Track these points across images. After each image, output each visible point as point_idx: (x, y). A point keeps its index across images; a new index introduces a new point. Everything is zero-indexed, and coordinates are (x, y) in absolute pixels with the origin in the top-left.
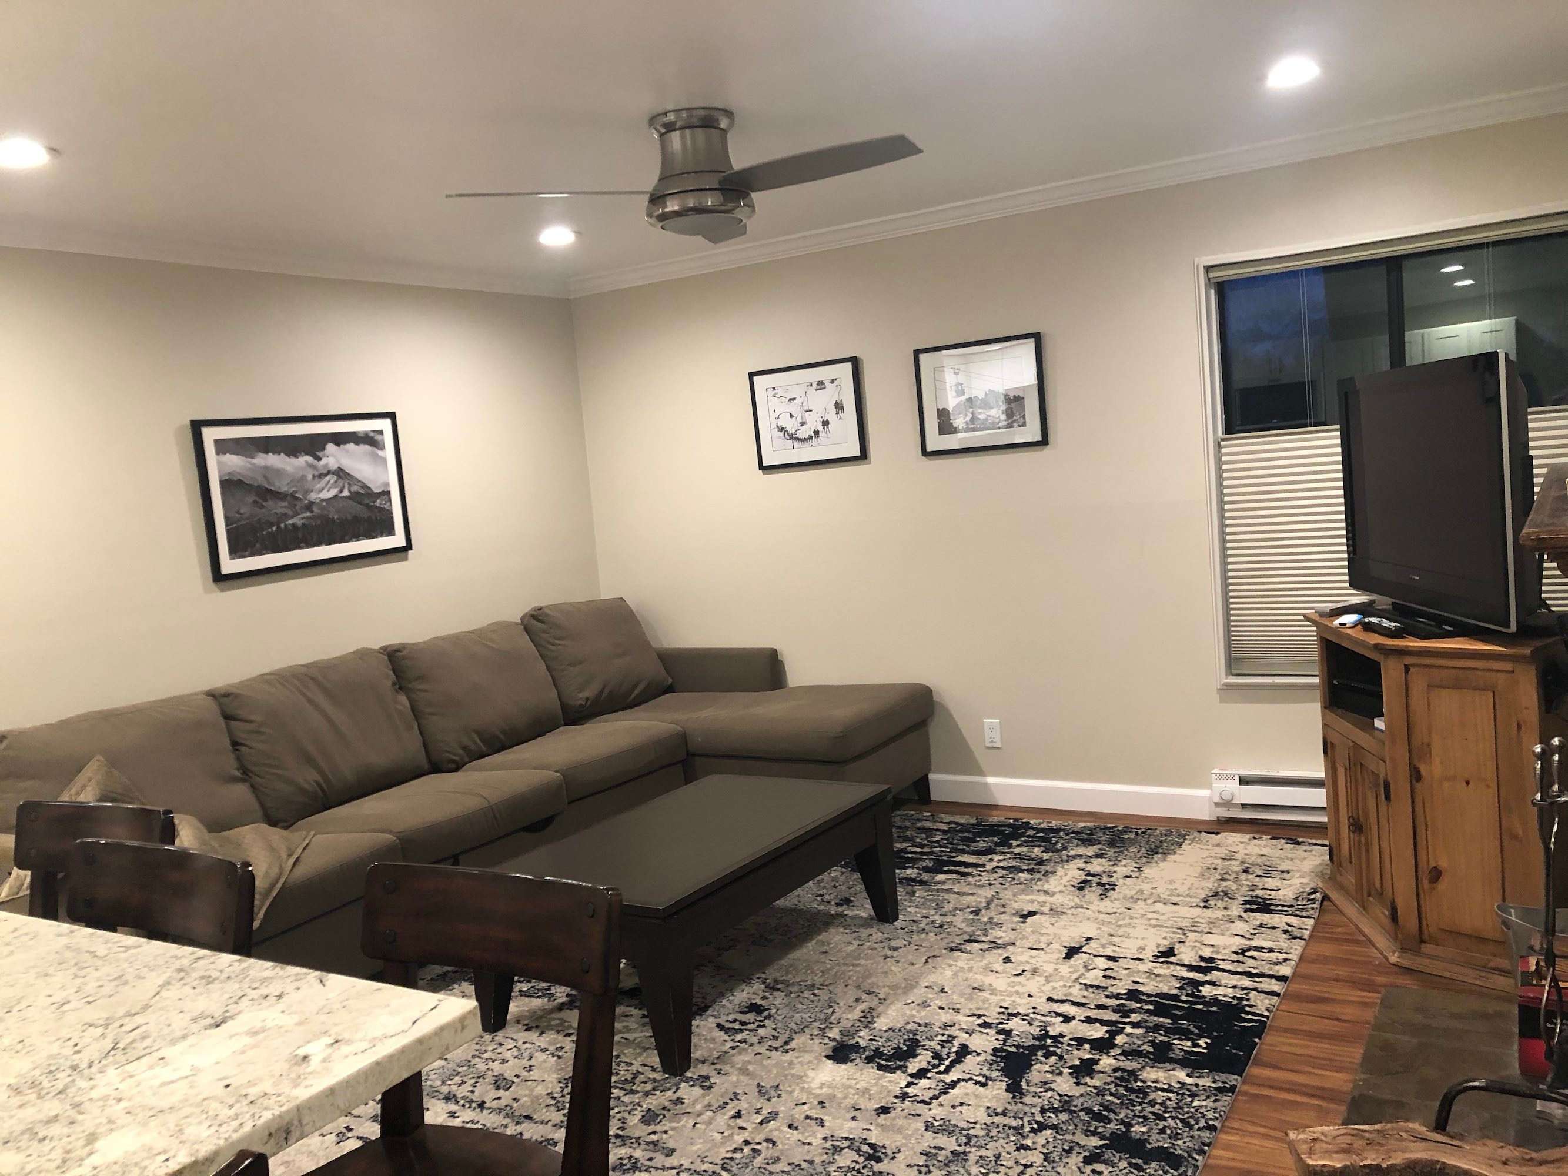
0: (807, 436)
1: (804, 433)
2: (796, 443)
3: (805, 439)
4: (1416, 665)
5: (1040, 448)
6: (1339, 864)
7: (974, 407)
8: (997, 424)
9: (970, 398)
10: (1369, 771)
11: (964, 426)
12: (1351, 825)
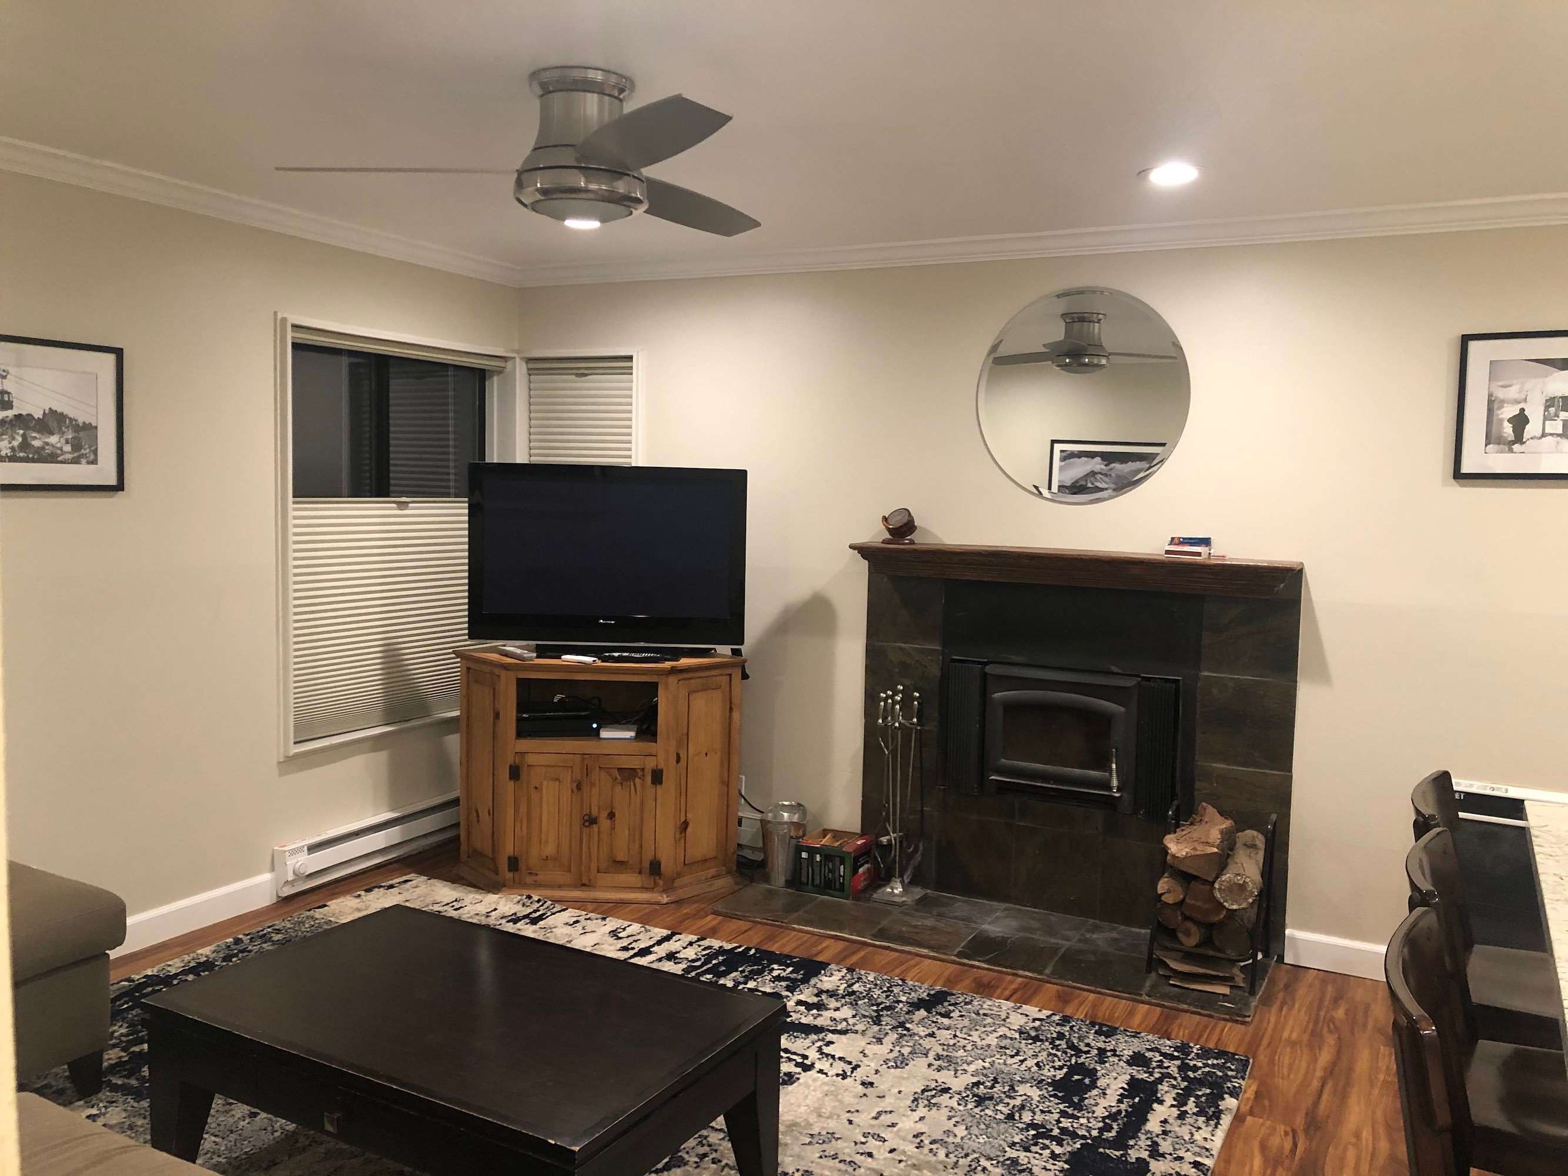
4: (683, 679)
5: (112, 493)
6: (528, 869)
7: (26, 428)
8: (58, 456)
9: (20, 415)
10: (619, 769)
11: (9, 452)
12: (586, 821)
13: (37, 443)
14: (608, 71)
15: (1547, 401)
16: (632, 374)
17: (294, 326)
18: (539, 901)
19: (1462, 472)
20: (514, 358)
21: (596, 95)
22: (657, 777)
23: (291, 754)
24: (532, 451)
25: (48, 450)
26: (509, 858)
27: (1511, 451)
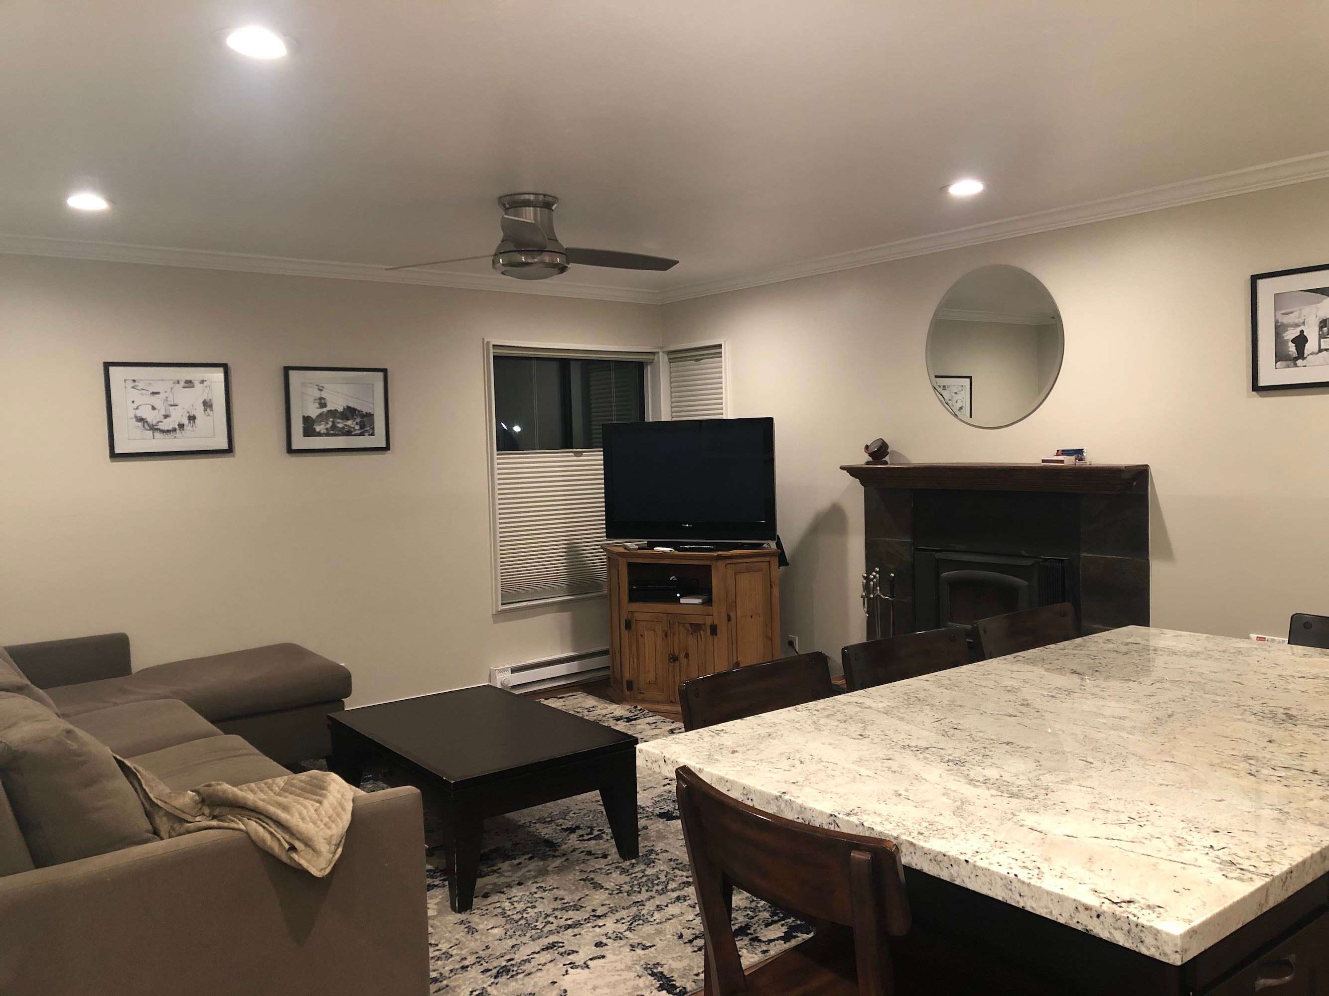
0: (170, 428)
1: (167, 425)
2: (157, 434)
3: (168, 431)
4: (730, 564)
5: (383, 452)
6: (639, 689)
7: (334, 417)
8: (352, 432)
9: (331, 410)
10: (691, 624)
11: (325, 431)
12: (671, 658)
13: (340, 425)
14: (536, 194)
15: (1321, 322)
16: (721, 357)
17: (494, 346)
18: (640, 710)
19: (1259, 385)
20: (659, 352)
21: (531, 208)
22: (714, 630)
23: (499, 610)
24: (674, 414)
25: (347, 429)
26: (627, 681)
27: (1296, 365)
